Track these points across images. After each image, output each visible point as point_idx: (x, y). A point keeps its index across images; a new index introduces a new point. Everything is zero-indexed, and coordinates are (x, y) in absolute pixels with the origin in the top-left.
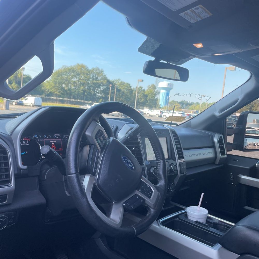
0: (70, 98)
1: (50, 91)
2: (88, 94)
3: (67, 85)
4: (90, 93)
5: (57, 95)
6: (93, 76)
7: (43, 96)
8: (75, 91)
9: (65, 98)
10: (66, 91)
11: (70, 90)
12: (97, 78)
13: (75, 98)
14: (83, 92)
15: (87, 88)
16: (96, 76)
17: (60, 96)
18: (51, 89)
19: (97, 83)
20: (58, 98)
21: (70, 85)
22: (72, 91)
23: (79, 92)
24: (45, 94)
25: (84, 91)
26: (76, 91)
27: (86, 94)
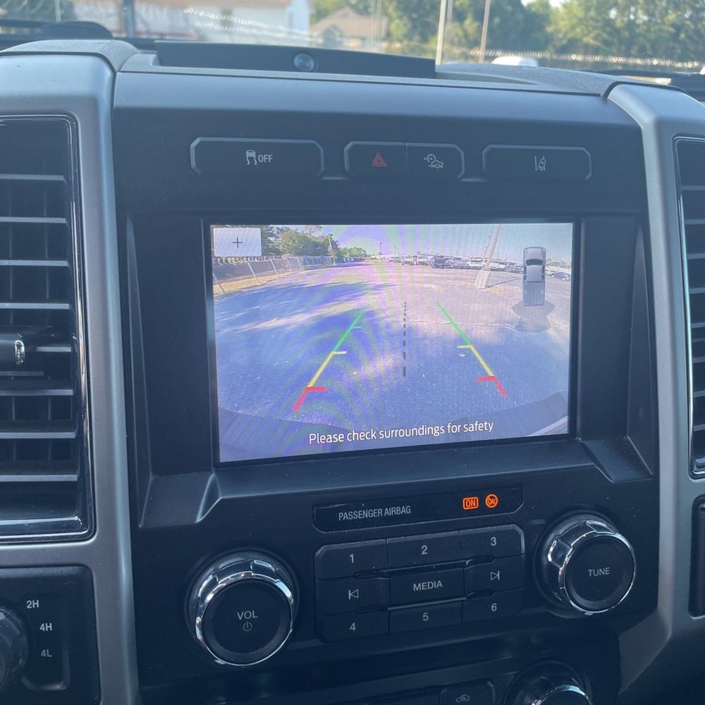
0: (628, 55)
1: (570, 35)
2: (689, 37)
3: (623, 10)
4: (697, 31)
5: (587, 49)
7: (547, 55)
8: (648, 31)
9: (614, 55)
10: (618, 31)
11: (631, 25)
13: (643, 54)
14: (672, 30)
15: (691, 18)
17: (596, 51)
18: (573, 28)
20: (590, 59)
21: (633, 9)
22: (638, 31)
23: (660, 30)
24: (554, 46)
25: (678, 28)
26: (652, 29)
27: (682, 36)
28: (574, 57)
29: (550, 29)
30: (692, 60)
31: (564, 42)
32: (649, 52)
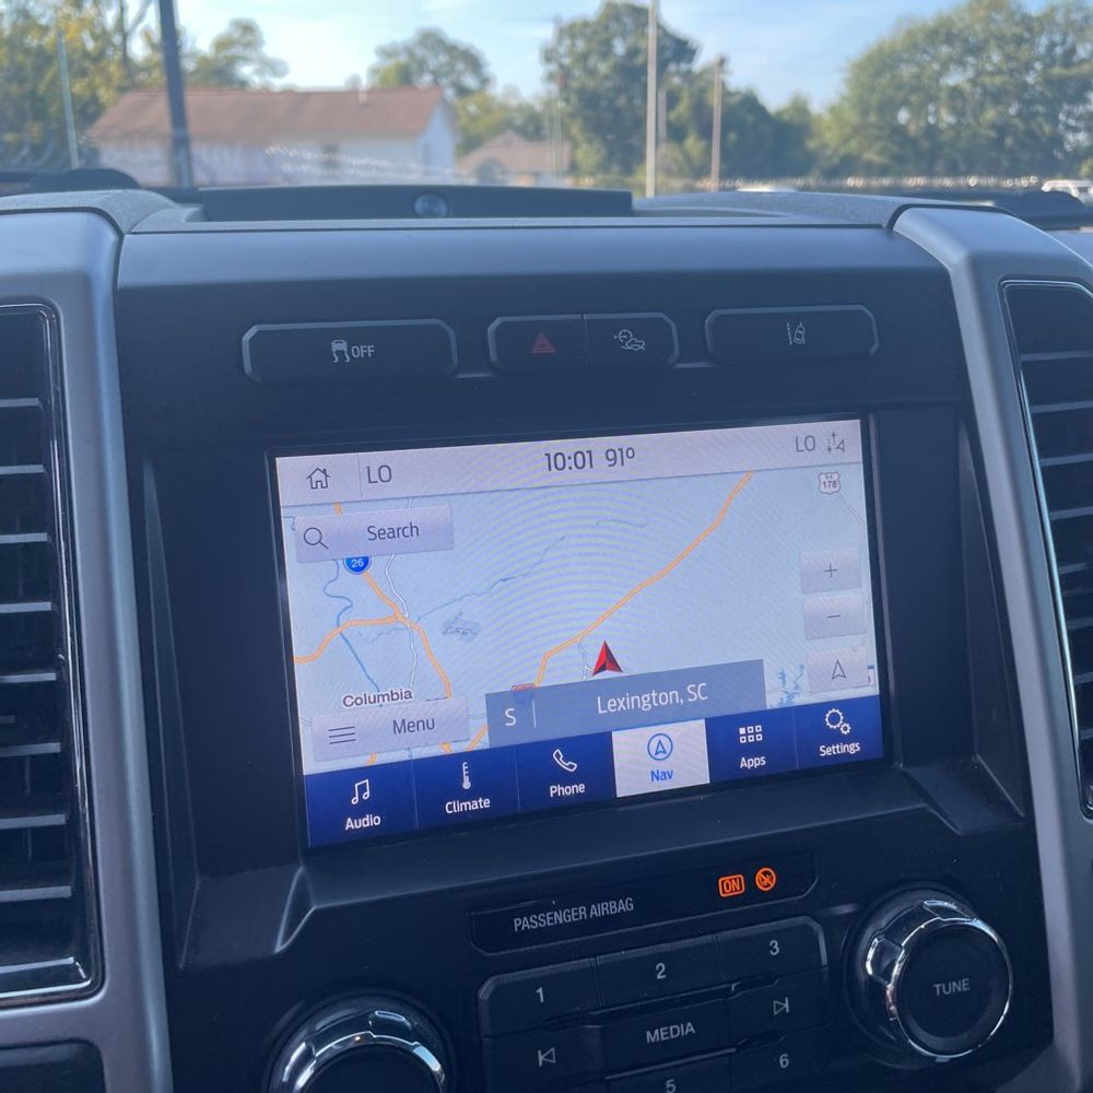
1: (842, 151)
2: (1019, 142)
3: (918, 111)
4: (1031, 134)
5: (870, 170)
6: (1052, 45)
7: (812, 181)
8: (958, 138)
10: (914, 142)
11: (931, 131)
12: (1071, 52)
13: (953, 171)
14: (992, 134)
15: (1020, 115)
16: (1063, 43)
17: (883, 171)
18: (846, 140)
19: (1070, 78)
20: (875, 183)
21: (931, 108)
22: (942, 139)
23: (975, 135)
24: (821, 168)
25: (1002, 130)
26: (963, 135)
27: (1009, 141)
28: (851, 182)
29: (812, 144)
30: (1027, 174)
31: (836, 161)
32: (962, 167)
